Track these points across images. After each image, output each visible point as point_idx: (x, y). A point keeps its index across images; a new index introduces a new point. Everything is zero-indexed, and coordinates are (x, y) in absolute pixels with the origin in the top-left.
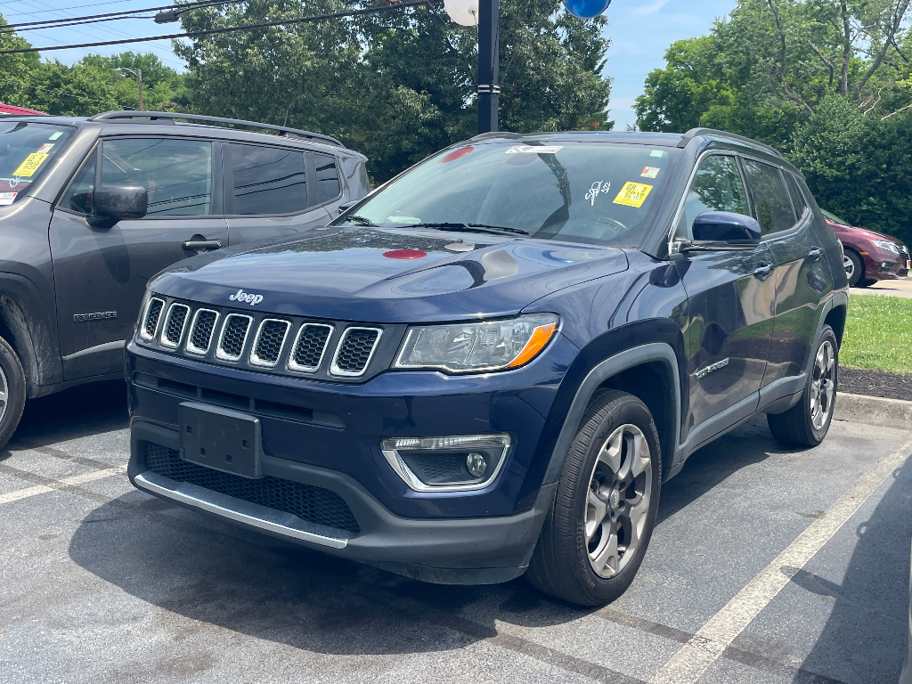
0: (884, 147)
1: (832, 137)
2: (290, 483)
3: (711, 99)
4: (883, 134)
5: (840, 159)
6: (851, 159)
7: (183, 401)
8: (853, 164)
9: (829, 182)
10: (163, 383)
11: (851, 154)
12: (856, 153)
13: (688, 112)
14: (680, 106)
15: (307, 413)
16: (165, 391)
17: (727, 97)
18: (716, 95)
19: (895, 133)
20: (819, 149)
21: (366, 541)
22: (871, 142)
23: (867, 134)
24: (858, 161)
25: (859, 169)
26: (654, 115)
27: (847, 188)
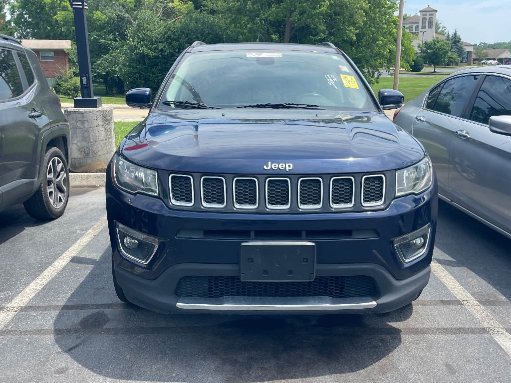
0: (175, 40)
1: (149, 33)
2: (326, 278)
3: (57, 7)
4: (174, 32)
5: (155, 46)
6: (161, 46)
7: (243, 242)
8: (162, 49)
9: (152, 59)
10: (207, 232)
11: (160, 43)
12: (163, 43)
13: (43, 14)
14: (39, 11)
15: (348, 233)
16: (210, 239)
17: (67, 6)
18: (60, 5)
19: (179, 33)
20: (143, 40)
21: (385, 299)
22: (169, 37)
23: (166, 33)
24: (164, 47)
25: (165, 51)
26: (21, 16)
27: (160, 62)
